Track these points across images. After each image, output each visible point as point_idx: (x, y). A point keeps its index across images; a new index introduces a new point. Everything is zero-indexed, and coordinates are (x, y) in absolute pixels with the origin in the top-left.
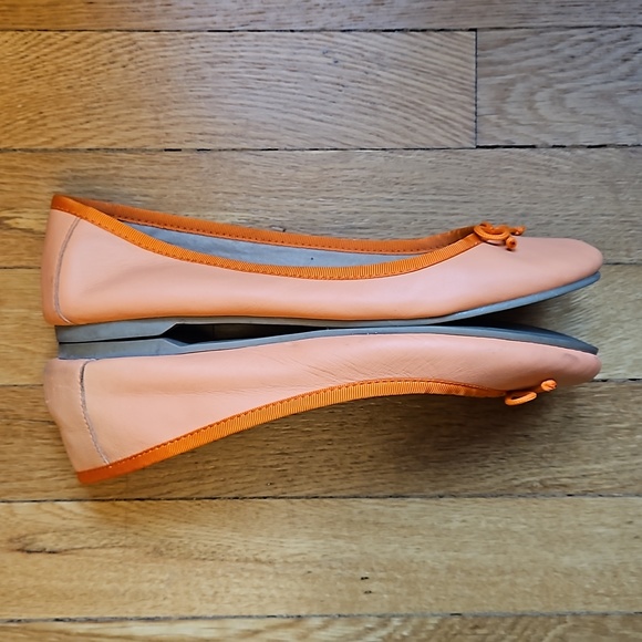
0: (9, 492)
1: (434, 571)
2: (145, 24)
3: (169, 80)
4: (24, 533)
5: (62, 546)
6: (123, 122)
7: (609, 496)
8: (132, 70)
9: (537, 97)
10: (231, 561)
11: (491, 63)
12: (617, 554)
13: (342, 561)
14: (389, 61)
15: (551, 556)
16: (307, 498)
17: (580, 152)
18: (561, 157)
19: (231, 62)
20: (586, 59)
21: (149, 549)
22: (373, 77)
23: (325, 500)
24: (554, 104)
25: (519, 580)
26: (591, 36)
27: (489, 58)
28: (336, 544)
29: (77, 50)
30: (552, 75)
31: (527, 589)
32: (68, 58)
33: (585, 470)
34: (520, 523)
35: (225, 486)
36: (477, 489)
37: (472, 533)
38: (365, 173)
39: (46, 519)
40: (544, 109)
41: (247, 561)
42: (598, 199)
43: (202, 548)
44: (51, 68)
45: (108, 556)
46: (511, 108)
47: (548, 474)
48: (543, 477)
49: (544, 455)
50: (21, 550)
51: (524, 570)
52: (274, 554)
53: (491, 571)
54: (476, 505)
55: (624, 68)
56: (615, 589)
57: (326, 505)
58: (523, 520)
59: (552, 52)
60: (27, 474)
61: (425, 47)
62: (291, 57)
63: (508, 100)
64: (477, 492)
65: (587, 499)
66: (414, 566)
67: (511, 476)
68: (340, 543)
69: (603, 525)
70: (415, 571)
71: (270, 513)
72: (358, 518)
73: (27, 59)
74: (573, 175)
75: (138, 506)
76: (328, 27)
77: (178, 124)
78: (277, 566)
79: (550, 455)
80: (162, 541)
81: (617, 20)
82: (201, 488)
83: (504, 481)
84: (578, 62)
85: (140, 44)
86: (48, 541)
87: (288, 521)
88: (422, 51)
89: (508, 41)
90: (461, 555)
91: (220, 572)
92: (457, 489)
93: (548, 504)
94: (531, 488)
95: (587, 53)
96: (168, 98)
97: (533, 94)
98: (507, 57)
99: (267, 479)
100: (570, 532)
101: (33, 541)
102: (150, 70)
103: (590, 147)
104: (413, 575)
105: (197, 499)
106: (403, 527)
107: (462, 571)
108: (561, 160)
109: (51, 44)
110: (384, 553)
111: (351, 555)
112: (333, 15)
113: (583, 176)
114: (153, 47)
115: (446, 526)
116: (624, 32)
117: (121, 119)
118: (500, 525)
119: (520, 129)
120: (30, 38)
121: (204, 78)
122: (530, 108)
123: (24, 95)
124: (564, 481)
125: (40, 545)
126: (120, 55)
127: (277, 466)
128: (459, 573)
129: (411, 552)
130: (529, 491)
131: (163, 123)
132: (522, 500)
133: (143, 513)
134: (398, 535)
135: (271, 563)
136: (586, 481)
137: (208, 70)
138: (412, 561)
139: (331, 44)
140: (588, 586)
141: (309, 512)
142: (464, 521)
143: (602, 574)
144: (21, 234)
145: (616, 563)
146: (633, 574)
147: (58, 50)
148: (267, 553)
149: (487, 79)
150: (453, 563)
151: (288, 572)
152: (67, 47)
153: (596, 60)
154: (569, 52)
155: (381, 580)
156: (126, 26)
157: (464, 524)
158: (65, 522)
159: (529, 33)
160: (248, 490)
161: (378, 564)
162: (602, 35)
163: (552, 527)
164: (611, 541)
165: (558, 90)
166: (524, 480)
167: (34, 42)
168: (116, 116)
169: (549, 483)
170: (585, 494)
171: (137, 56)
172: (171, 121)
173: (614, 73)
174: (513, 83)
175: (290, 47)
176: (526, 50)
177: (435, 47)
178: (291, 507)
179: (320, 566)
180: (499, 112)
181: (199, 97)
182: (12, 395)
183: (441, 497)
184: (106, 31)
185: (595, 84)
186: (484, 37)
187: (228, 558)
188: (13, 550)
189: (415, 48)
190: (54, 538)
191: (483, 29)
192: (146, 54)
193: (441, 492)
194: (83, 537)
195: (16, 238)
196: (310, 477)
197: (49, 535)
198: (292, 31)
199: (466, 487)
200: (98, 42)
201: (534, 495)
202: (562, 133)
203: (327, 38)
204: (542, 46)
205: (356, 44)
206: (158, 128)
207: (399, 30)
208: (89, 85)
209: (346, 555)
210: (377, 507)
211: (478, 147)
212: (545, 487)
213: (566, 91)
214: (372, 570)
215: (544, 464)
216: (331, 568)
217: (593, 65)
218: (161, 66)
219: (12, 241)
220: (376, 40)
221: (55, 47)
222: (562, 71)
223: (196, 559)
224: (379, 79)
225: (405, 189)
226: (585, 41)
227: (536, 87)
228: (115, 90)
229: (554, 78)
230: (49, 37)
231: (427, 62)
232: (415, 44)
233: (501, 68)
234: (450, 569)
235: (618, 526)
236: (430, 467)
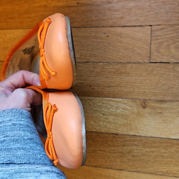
9: (171, 47)
11: (156, 36)
22: (119, 41)
24: (176, 49)
27: (155, 34)
30: (176, 40)
40: (173, 51)
46: (162, 50)
48: (167, 170)
49: (168, 163)
61: (135, 31)
63: (161, 48)
67: (156, 168)
79: (170, 163)
83: (154, 169)
89: (162, 29)
94: (163, 173)
98: (161, 34)
108: (178, 67)
119: (165, 57)
122: (168, 51)
124: (175, 172)
132: (160, 176)
149: (154, 41)
159: (168, 26)
165: (178, 45)
166: (161, 170)
169: (169, 172)
174: (163, 42)
175: (95, 32)
176: (168, 31)
177: (138, 31)
178: (89, 169)
180: (158, 52)
186: (154, 28)
191: (154, 25)
193: (134, 170)
201: (164, 175)
203: (106, 29)
204: (172, 31)
207: (127, 26)
211: (150, 63)
215: (168, 166)
220: (120, 29)
225: (127, 75)
227: (171, 44)
231: (135, 36)
232: (132, 30)
233: (159, 37)
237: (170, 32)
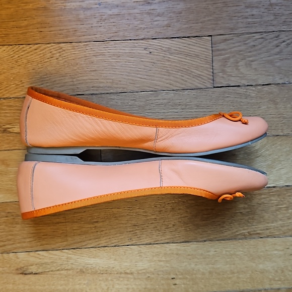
0: (15, 248)
1: (203, 274)
2: (65, 40)
3: (77, 64)
4: (23, 266)
5: (40, 271)
6: (58, 84)
7: (278, 237)
8: (60, 60)
9: (239, 64)
10: (114, 274)
11: (218, 50)
12: (283, 262)
13: (163, 271)
14: (174, 51)
15: (254, 265)
16: (146, 244)
17: (259, 87)
18: (251, 90)
19: (104, 55)
20: (260, 46)
21: (78, 270)
22: (167, 58)
23: (154, 245)
24: (247, 67)
25: (241, 276)
26: (262, 36)
27: (217, 48)
28: (160, 264)
29: (36, 53)
30: (245, 54)
31: (244, 280)
32: (32, 56)
33: (268, 226)
34: (240, 251)
35: (110, 241)
36: (221, 237)
37: (219, 256)
38: (165, 101)
39: (32, 260)
40: (243, 70)
41: (121, 273)
42: (268, 108)
43: (101, 269)
44: (25, 61)
45: (60, 274)
46: (228, 70)
47: (251, 229)
48: (249, 230)
49: (249, 221)
50: (22, 274)
51: (242, 271)
52: (133, 270)
53: (228, 272)
54: (220, 244)
55: (277, 50)
56: (282, 278)
57: (155, 247)
58: (241, 250)
59: (245, 44)
60: (23, 240)
61: (189, 45)
62: (130, 52)
63: (227, 66)
64: (221, 238)
65: (269, 239)
66: (195, 272)
67: (235, 230)
68: (162, 263)
69: (276, 250)
70: (195, 274)
71: (130, 252)
72: (169, 252)
73: (14, 58)
74: (256, 97)
75: (72, 251)
76: (146, 37)
77: (82, 83)
78: (135, 275)
79: (252, 221)
80: (84, 267)
81: (273, 29)
82: (100, 242)
83: (232, 233)
84: (256, 48)
85: (64, 49)
86: (33, 269)
87: (138, 255)
88: (188, 46)
89: (226, 40)
90: (215, 266)
91: (110, 279)
92: (212, 238)
93: (252, 242)
94: (244, 235)
95: (260, 44)
96: (77, 72)
97: (238, 63)
98: (226, 47)
99: (128, 237)
100: (262, 254)
101: (27, 269)
102: (69, 60)
103: (263, 85)
104: (194, 276)
105: (98, 247)
106: (189, 255)
107: (216, 273)
108: (251, 91)
109: (24, 51)
110: (181, 267)
111: (167, 268)
112: (148, 32)
113: (261, 98)
114: (69, 50)
115: (208, 253)
116: (276, 34)
117: (57, 82)
118: (231, 252)
119: (233, 79)
120: (15, 48)
121: (92, 62)
122: (236, 69)
123: (14, 74)
124: (259, 232)
125: (30, 271)
126: (55, 54)
127: (133, 231)
128: (214, 274)
129: (193, 266)
130: (243, 237)
131: (75, 83)
132: (240, 241)
133: (75, 255)
134: (187, 259)
135: (132, 274)
136: (268, 231)
137: (94, 59)
138: (194, 270)
139: (148, 45)
140: (271, 277)
141: (148, 251)
142: (215, 251)
143: (277, 271)
144: (15, 135)
145: (283, 266)
146: (290, 271)
147: (28, 53)
148: (130, 270)
149: (217, 57)
150: (211, 270)
151: (140, 277)
152: (31, 51)
153: (265, 47)
154: (252, 44)
155: (180, 279)
156: (57, 41)
157: (215, 253)
158: (40, 260)
159: (235, 36)
160: (120, 242)
161: (179, 272)
162: (267, 36)
163: (254, 252)
164: (280, 257)
165: (248, 60)
166: (241, 232)
167: (16, 50)
168: (55, 81)
169: (252, 233)
170: (268, 237)
171: (63, 54)
172: (79, 82)
173: (272, 52)
174: (229, 58)
175: (130, 47)
176: (234, 43)
177: (194, 44)
178: (139, 249)
179: (153, 274)
180: (223, 71)
181: (91, 71)
182: (14, 206)
183: (205, 241)
184: (48, 44)
185: (264, 57)
186: (215, 39)
187: (113, 272)
188: (18, 274)
189: (185, 45)
190: (36, 267)
191: (215, 35)
192: (66, 53)
193: (205, 239)
194: (49, 266)
195: (13, 137)
196: (147, 235)
197: (34, 266)
198: (130, 40)
199: (216, 236)
200: (45, 48)
201: (246, 238)
202: (251, 79)
203: (146, 42)
204: (240, 42)
205: (158, 44)
206: (74, 85)
207: (177, 37)
208: (42, 68)
209: (164, 269)
210: (177, 247)
211: (214, 87)
212: (251, 235)
213: (252, 61)
214: (176, 274)
215: (249, 225)
216: (158, 275)
217: (263, 49)
218: (73, 58)
219: (11, 138)
220: (167, 42)
221: (27, 51)
222: (250, 52)
223: (99, 274)
224: (170, 59)
225: (183, 107)
226: (260, 38)
227: (239, 60)
228: (54, 69)
229: (246, 56)
230: (23, 48)
231: (190, 51)
232: (185, 43)
233: (223, 52)
234: (210, 273)
235: (283, 250)
236: (199, 228)
237: (237, 45)
